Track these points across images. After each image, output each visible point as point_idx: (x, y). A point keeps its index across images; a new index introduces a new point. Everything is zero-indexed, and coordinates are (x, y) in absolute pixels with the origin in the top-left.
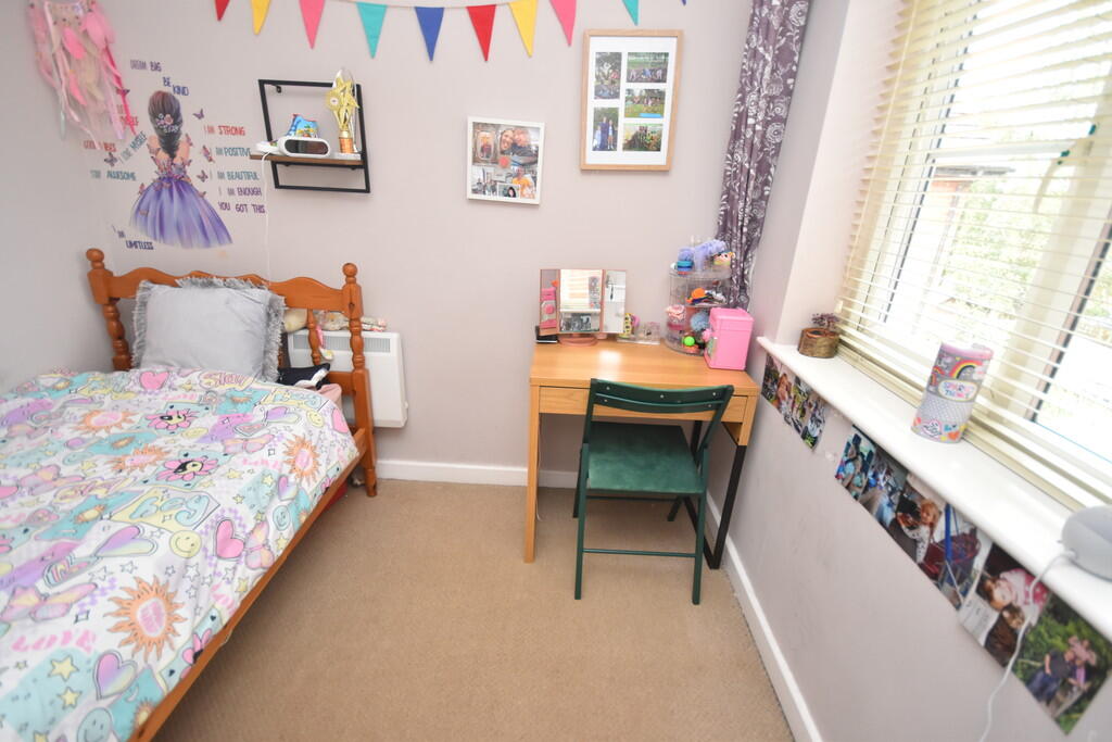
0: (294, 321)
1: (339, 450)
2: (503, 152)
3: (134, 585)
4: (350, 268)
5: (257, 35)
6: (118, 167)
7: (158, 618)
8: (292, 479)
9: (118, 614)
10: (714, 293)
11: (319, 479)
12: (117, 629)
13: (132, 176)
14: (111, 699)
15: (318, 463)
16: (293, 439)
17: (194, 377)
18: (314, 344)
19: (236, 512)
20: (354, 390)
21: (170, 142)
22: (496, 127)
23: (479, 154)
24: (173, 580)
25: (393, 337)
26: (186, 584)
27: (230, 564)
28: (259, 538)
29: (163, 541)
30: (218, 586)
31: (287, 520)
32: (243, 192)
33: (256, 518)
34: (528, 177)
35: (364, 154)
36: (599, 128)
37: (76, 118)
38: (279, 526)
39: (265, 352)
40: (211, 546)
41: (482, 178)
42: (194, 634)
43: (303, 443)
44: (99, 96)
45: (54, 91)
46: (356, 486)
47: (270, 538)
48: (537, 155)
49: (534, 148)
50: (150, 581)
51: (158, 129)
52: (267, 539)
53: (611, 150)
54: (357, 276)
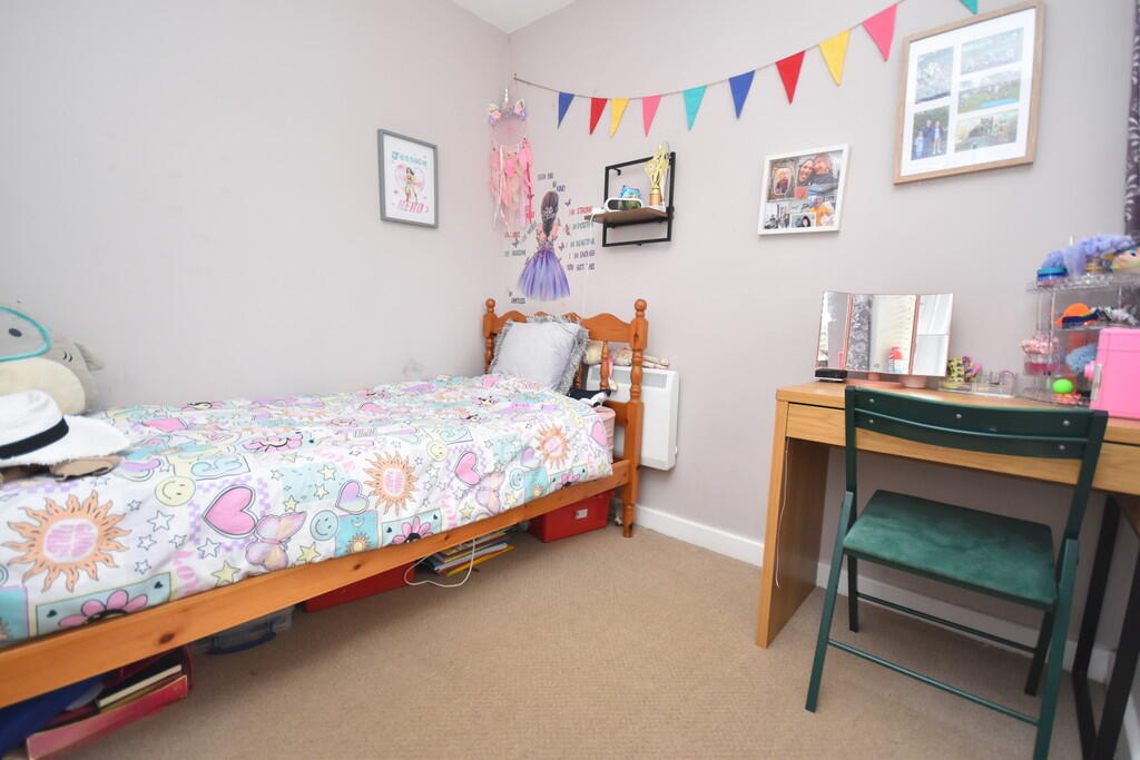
0: (594, 355)
1: (590, 455)
2: (800, 184)
3: (393, 455)
4: (640, 303)
5: (611, 137)
6: (519, 247)
7: (398, 485)
8: (538, 454)
9: (374, 464)
10: (1108, 309)
11: (562, 468)
12: (369, 472)
13: (524, 252)
14: (344, 513)
15: (565, 455)
16: (551, 427)
17: (512, 380)
18: (604, 376)
19: (483, 452)
20: (626, 420)
21: (548, 226)
22: (794, 160)
23: (775, 191)
24: (419, 468)
25: (671, 375)
26: (425, 478)
27: (464, 487)
28: (493, 482)
29: (425, 442)
30: (448, 497)
31: (521, 483)
32: (584, 255)
33: (495, 464)
34: (827, 204)
35: (670, 209)
36: (921, 133)
37: (503, 216)
38: (512, 484)
39: (564, 372)
40: (454, 463)
41: (775, 213)
42: (416, 517)
43: (558, 432)
44: (516, 199)
45: (494, 199)
46: (617, 524)
47: (502, 488)
48: (837, 180)
49: (835, 173)
50: (404, 458)
51: (544, 217)
52: (499, 488)
53: (937, 154)
54: (646, 312)
